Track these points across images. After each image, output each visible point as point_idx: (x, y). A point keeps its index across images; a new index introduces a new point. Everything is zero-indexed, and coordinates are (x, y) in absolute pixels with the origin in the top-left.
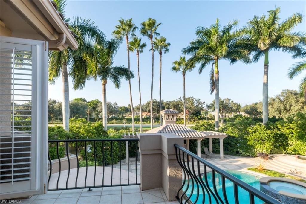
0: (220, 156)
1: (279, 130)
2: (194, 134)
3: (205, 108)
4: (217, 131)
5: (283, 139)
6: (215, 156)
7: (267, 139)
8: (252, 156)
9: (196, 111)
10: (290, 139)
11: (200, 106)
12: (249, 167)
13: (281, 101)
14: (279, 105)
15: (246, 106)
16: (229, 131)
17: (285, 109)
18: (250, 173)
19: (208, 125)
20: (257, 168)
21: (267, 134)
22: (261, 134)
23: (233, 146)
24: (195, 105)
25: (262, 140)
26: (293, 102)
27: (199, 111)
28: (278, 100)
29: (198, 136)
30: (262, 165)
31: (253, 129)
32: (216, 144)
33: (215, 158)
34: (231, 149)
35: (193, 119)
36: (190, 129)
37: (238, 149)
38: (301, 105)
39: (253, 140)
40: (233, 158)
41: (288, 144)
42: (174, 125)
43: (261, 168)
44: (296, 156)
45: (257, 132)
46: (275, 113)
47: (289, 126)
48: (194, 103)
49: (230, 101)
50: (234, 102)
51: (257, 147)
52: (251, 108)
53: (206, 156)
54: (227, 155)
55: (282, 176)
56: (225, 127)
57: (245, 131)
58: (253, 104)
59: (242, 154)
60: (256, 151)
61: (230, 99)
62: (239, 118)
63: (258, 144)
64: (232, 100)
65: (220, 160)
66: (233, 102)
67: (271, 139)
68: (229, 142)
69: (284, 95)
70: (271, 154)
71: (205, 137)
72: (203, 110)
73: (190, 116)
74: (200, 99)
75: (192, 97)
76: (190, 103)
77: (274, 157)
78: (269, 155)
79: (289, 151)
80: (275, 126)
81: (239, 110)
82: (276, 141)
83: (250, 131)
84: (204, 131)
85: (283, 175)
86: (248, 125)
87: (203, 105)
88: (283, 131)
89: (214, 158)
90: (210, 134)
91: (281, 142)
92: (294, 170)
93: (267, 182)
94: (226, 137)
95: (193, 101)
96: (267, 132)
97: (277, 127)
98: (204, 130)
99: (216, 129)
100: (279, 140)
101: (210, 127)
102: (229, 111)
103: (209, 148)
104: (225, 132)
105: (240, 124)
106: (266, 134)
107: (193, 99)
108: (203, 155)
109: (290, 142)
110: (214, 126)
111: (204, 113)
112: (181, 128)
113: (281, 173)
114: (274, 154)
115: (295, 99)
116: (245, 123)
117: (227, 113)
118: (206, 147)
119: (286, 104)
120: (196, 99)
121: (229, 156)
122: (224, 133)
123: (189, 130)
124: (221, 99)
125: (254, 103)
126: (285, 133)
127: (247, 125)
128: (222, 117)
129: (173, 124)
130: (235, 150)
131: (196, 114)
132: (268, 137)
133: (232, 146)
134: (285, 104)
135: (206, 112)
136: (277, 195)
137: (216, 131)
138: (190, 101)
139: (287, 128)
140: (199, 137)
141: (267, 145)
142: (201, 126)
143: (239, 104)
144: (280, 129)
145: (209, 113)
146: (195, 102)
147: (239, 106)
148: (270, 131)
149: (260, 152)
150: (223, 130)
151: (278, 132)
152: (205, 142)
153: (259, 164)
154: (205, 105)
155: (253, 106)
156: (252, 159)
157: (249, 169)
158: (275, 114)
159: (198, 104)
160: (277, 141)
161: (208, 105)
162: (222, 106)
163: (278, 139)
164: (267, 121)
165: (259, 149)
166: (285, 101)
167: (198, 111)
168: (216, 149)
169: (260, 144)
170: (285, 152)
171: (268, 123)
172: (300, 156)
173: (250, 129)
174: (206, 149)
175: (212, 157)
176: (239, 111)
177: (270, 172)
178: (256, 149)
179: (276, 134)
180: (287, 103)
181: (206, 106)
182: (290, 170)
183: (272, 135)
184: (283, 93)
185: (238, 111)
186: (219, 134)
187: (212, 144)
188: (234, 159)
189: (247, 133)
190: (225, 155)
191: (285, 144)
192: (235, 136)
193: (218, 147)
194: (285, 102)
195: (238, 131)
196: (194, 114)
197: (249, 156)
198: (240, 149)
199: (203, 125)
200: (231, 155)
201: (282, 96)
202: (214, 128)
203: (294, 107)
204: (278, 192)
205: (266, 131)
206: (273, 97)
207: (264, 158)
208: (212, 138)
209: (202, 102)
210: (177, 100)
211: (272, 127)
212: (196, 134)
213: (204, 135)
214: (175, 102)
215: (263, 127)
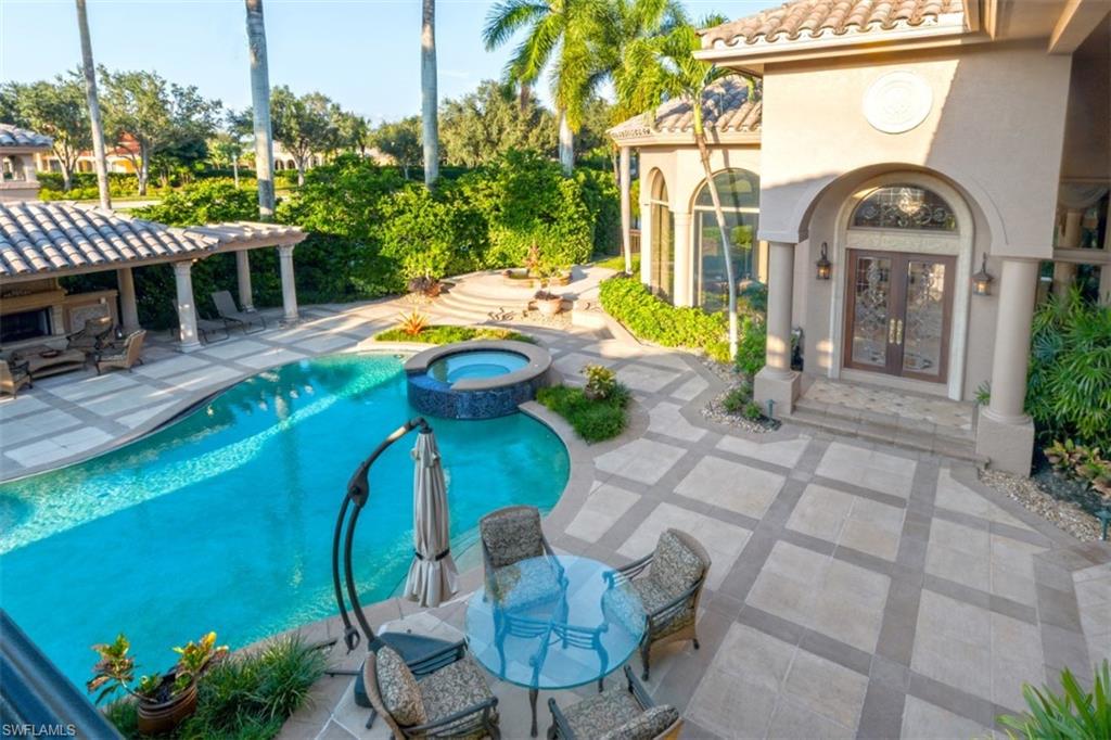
0: (284, 315)
1: (466, 201)
2: (151, 241)
3: (224, 129)
4: (271, 220)
5: (476, 230)
6: (262, 318)
7: (436, 232)
8: (395, 293)
9: (177, 141)
10: (492, 226)
11: (196, 117)
12: (382, 333)
13: (478, 114)
14: (473, 128)
15: (385, 126)
16: (317, 218)
17: (488, 140)
18: (382, 350)
19: (230, 198)
20: (404, 328)
21: (436, 215)
22: (418, 220)
23: (333, 269)
24: (175, 109)
25: (421, 239)
26: (506, 120)
27: (195, 142)
28: (470, 111)
29: (174, 249)
30: (418, 317)
31: (394, 203)
32: (270, 270)
33: (265, 324)
34: (327, 282)
35: (167, 174)
36: (132, 222)
37: (352, 278)
38: (523, 128)
39: (396, 241)
40: (333, 312)
41: (487, 240)
42: (23, 208)
43: (416, 327)
44: (504, 271)
45: (408, 215)
46: (465, 150)
47: (490, 188)
48: (165, 102)
49: (329, 106)
50: (343, 110)
51: (407, 260)
52: (398, 132)
53: (223, 326)
54: (313, 306)
55: (467, 335)
56: (301, 202)
57: (370, 212)
58: (405, 121)
59: (363, 291)
60: (407, 276)
61: (328, 96)
62: (351, 167)
63: (412, 249)
64: (335, 101)
65: (287, 330)
66: (338, 108)
67: (445, 232)
68: (317, 256)
69: (485, 96)
70: (446, 276)
71: (209, 247)
72: (213, 136)
73: (151, 163)
74: (194, 89)
75: (150, 72)
76: (146, 100)
77: (453, 285)
78: (441, 280)
79: (490, 260)
80: (455, 190)
81: (363, 141)
82: (460, 237)
83: (388, 210)
84: (212, 226)
85: (470, 334)
86: (379, 192)
87: (213, 115)
88: (477, 203)
89: (257, 325)
90: (233, 235)
91: (472, 236)
92: (498, 311)
93: (425, 365)
94: (304, 238)
95: (158, 90)
96: (436, 211)
97: (461, 193)
98: (211, 218)
99: (264, 211)
100: (467, 233)
101: (240, 207)
102: (327, 143)
103: (237, 289)
104: (302, 223)
105: (354, 187)
106: (432, 218)
107: (158, 83)
108: (210, 324)
109: (492, 235)
110: (257, 200)
111: (222, 150)
112: (75, 216)
113: (466, 328)
114: (456, 275)
115: (510, 112)
116: (369, 183)
117: (320, 150)
118: (222, 288)
119: (489, 125)
120: (174, 85)
121: (319, 309)
122: (296, 224)
123: (127, 224)
124: (292, 95)
125: (409, 118)
126: (482, 210)
127: (375, 192)
128: (301, 165)
129: (19, 203)
130: (339, 284)
131: (182, 153)
132: (437, 227)
133: (329, 271)
134: (487, 123)
135: (234, 144)
136: (449, 395)
137: (264, 222)
138: (144, 93)
139: (485, 196)
140: (183, 252)
141: (435, 250)
142: (197, 203)
143: (362, 118)
144: (468, 198)
145: (245, 150)
146: (171, 98)
147: (360, 124)
148: (442, 206)
149: (418, 276)
150: (295, 214)
151: (466, 208)
152: (215, 271)
153: (409, 316)
154: (223, 114)
155: (406, 126)
156: (394, 302)
157: (380, 339)
158: (464, 155)
159: (188, 109)
160: (461, 234)
161: (237, 114)
162: (299, 124)
163: (465, 228)
164: (436, 174)
165: (416, 266)
166: (487, 114)
167: (189, 140)
168: (271, 291)
169: (417, 251)
170: (481, 264)
171: (438, 180)
172: (513, 270)
173: (386, 203)
174: (222, 299)
175: (250, 324)
176: (361, 144)
177: (438, 331)
178: (406, 268)
179: (459, 214)
180: (492, 120)
181: (226, 120)
182: (490, 314)
183: (447, 219)
184: (482, 90)
185: (357, 142)
186: (275, 229)
187: (251, 272)
188: (338, 312)
189: (379, 219)
190: (303, 308)
191: (482, 242)
192: (338, 231)
193: (278, 281)
194: (488, 118)
195: (350, 215)
196: (172, 155)
197: (388, 294)
198: (356, 276)
199: (207, 199)
200: (327, 302)
201: (480, 99)
202: (257, 210)
203: (508, 133)
204: (452, 387)
205: (432, 207)
206: (459, 102)
207: (427, 292)
208: (249, 251)
209: (207, 100)
210: (60, 79)
211: (448, 193)
212: (166, 240)
213: (203, 242)
214: (49, 93)
215: (424, 195)
